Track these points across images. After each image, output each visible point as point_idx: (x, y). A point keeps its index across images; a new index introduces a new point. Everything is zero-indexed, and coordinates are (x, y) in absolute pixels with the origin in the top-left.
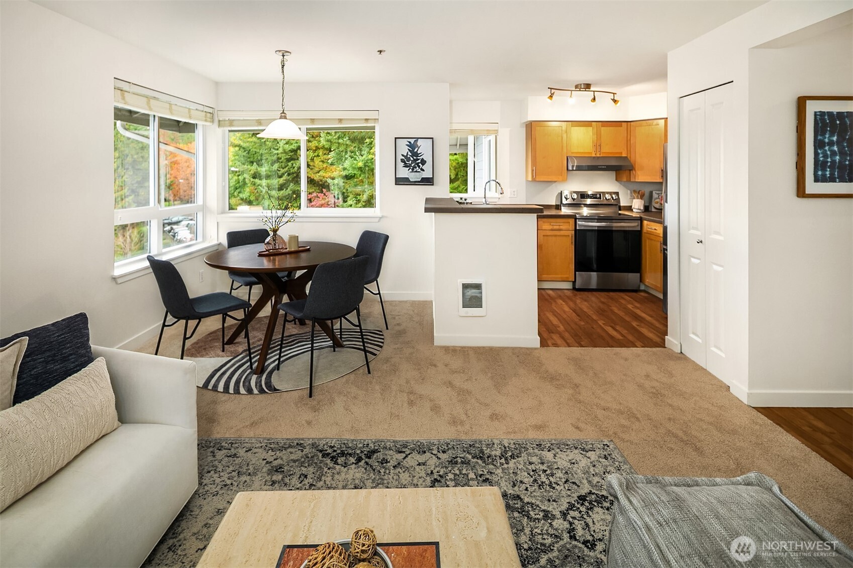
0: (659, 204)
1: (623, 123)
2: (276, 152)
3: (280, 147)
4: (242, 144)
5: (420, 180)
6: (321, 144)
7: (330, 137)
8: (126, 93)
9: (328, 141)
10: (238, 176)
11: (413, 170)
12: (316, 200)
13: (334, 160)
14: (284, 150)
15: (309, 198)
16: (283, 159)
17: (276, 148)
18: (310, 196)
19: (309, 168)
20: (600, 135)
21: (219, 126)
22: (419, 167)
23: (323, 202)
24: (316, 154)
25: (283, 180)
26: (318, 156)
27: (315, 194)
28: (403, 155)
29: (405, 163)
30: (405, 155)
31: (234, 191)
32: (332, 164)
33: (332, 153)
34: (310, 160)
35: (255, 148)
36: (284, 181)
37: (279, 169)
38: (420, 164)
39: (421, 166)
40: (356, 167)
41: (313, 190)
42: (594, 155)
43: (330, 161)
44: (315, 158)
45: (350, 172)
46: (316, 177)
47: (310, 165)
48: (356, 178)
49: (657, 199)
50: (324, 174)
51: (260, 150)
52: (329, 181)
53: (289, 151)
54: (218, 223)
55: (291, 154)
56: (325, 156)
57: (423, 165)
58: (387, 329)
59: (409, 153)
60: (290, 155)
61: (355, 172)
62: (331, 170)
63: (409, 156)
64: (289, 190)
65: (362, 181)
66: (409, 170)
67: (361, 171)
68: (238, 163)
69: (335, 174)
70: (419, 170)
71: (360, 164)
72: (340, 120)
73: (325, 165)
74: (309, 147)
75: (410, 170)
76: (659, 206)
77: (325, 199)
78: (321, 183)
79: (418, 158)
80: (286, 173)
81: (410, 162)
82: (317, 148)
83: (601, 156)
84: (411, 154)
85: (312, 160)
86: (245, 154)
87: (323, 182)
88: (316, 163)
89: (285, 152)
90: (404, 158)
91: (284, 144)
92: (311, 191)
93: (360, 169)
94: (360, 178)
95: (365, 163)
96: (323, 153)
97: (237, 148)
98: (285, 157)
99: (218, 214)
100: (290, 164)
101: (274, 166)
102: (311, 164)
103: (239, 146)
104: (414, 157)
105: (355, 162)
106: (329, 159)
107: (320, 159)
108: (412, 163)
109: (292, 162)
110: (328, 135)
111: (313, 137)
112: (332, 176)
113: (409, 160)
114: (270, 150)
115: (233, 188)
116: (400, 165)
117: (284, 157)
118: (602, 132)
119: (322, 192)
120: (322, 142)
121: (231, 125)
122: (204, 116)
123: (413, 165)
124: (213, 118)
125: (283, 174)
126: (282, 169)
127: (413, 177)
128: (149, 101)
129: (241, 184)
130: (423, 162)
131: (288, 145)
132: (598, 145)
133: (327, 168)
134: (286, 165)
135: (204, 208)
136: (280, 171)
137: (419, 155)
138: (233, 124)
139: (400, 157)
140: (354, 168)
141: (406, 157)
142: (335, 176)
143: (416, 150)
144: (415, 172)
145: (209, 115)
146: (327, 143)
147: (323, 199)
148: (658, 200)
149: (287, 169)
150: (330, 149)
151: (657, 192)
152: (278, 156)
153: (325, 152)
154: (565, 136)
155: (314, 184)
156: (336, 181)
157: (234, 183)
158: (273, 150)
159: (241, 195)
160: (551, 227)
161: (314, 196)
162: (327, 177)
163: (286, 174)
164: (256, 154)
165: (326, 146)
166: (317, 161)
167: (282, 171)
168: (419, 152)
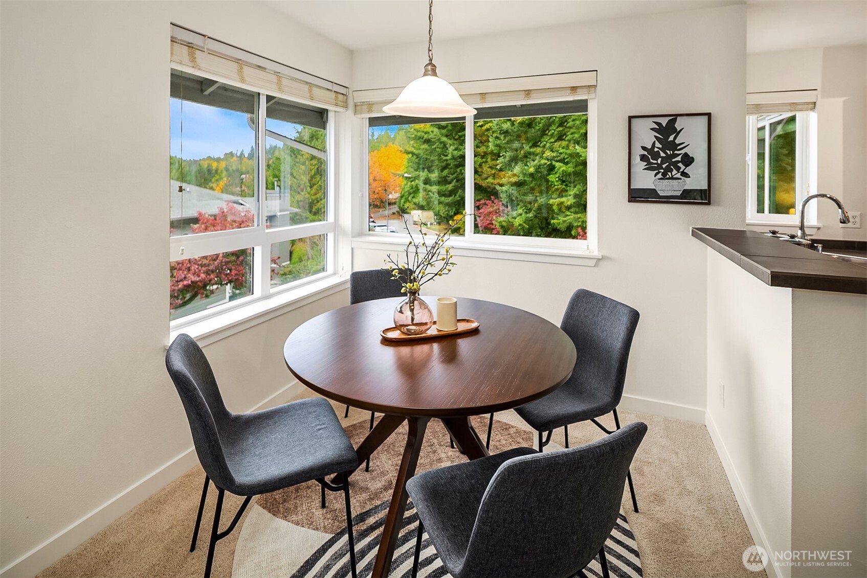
2: (445, 158)
3: (449, 153)
4: (414, 151)
5: (679, 194)
6: (490, 149)
7: (498, 142)
8: (198, 52)
9: (497, 145)
10: (412, 181)
11: (664, 174)
12: (483, 208)
13: (503, 166)
14: (453, 156)
15: (478, 205)
16: (452, 165)
17: (446, 154)
18: (478, 203)
19: (478, 174)
21: (355, 113)
22: (678, 169)
23: (491, 209)
24: (484, 160)
25: (452, 186)
26: (486, 162)
27: (483, 201)
28: (644, 148)
29: (649, 163)
30: (649, 147)
31: (409, 196)
32: (501, 170)
33: (501, 158)
34: (478, 167)
35: (427, 155)
36: (453, 188)
37: (448, 175)
38: (680, 165)
39: (683, 167)
40: (527, 173)
41: (481, 197)
43: (498, 167)
44: (483, 164)
45: (520, 178)
46: (484, 184)
47: (478, 171)
48: (527, 185)
50: (492, 181)
51: (431, 156)
52: (498, 188)
53: (458, 157)
54: (352, 248)
55: (459, 160)
56: (493, 162)
57: (687, 166)
58: (636, 510)
59: (658, 145)
60: (459, 162)
61: (526, 179)
62: (500, 176)
63: (656, 150)
64: (457, 196)
65: (532, 189)
66: (656, 175)
67: (533, 178)
68: (412, 170)
69: (504, 181)
70: (678, 175)
71: (532, 170)
72: (528, 93)
73: (493, 172)
74: (477, 153)
75: (660, 176)
77: (494, 206)
78: (489, 190)
79: (676, 152)
80: (454, 179)
81: (659, 161)
82: (486, 154)
84: (661, 146)
85: (480, 166)
86: (417, 160)
87: (492, 188)
88: (485, 169)
89: (454, 158)
90: (646, 153)
91: (453, 150)
92: (479, 197)
93: (531, 175)
94: (532, 185)
95: (536, 169)
96: (491, 159)
97: (410, 155)
98: (454, 163)
99: (352, 237)
100: (458, 170)
101: (444, 172)
102: (480, 170)
103: (413, 154)
104: (668, 152)
105: (526, 167)
106: (498, 164)
107: (489, 164)
108: (662, 163)
109: (460, 168)
110: (497, 140)
111: (481, 142)
112: (501, 183)
113: (656, 156)
114: (440, 156)
115: (407, 193)
116: (639, 166)
117: (452, 163)
119: (490, 199)
120: (490, 147)
121: (370, 111)
122: (334, 97)
123: (664, 166)
124: (346, 102)
125: (452, 180)
126: (451, 176)
127: (666, 188)
128: (242, 68)
129: (414, 189)
130: (688, 160)
131: (456, 151)
133: (496, 175)
134: (455, 171)
135: (336, 227)
136: (449, 177)
137: (678, 148)
138: (373, 109)
139: (638, 152)
140: (525, 175)
141: (651, 151)
142: (504, 182)
143: (671, 138)
144: (667, 179)
145: (340, 96)
146: (496, 148)
147: (491, 206)
149: (455, 175)
150: (499, 154)
152: (448, 162)
153: (493, 158)
155: (482, 190)
156: (504, 188)
157: (408, 189)
158: (443, 156)
159: (414, 200)
161: (482, 203)
162: (495, 183)
163: (455, 181)
164: (426, 160)
165: (495, 152)
166: (485, 168)
167: (451, 177)
168: (677, 142)
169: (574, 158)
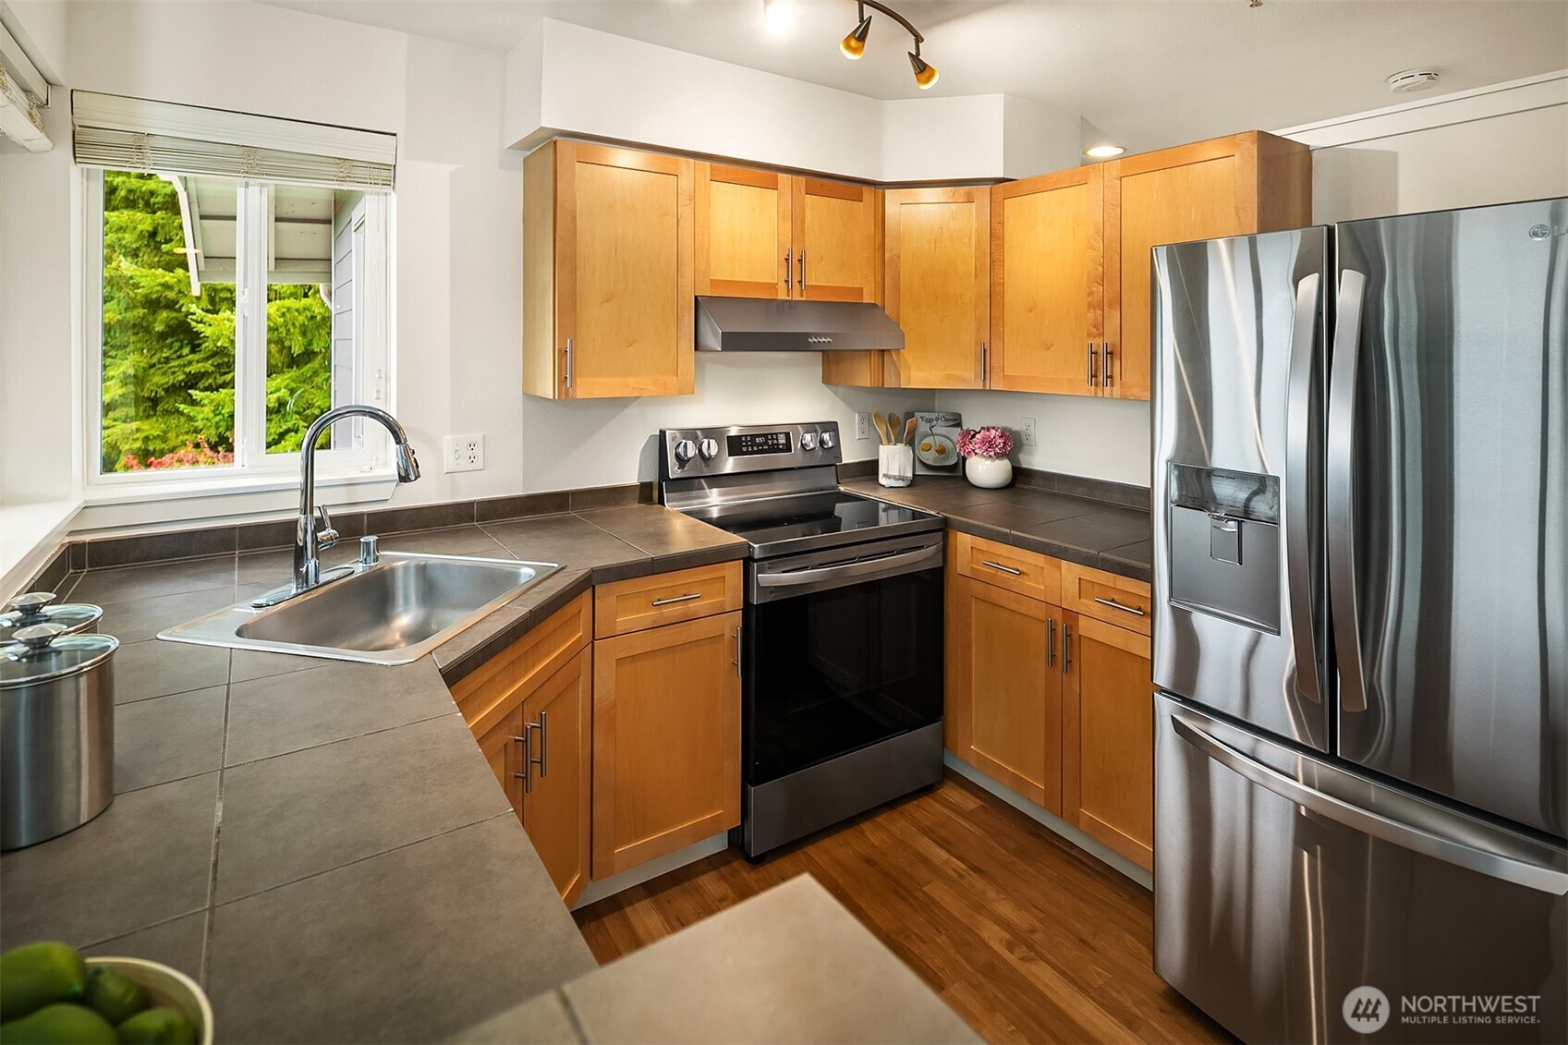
0: (933, 450)
1: (866, 189)
20: (803, 222)
42: (782, 296)
49: (926, 435)
76: (934, 460)
83: (804, 299)
118: (808, 212)
132: (794, 262)
148: (929, 440)
151: (927, 415)
154: (686, 213)
160: (650, 615)
169: (120, 289)
